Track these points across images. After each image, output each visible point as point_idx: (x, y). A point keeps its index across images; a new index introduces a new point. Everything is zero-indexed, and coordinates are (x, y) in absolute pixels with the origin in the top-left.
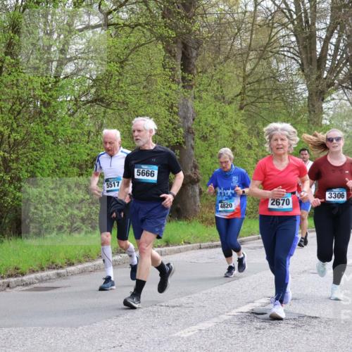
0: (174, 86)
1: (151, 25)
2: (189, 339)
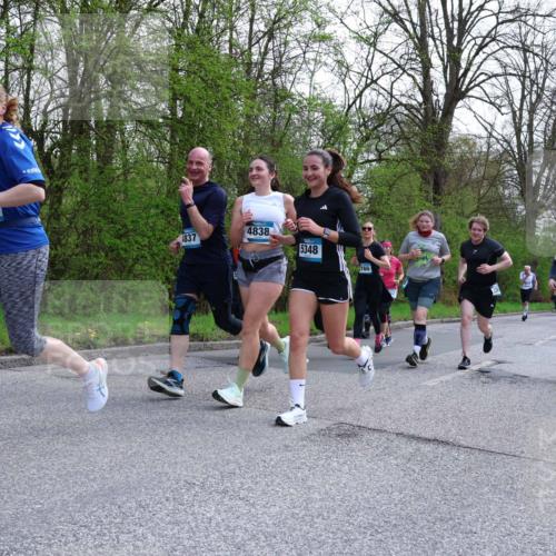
0: (427, 204)
1: (412, 160)
2: (433, 388)
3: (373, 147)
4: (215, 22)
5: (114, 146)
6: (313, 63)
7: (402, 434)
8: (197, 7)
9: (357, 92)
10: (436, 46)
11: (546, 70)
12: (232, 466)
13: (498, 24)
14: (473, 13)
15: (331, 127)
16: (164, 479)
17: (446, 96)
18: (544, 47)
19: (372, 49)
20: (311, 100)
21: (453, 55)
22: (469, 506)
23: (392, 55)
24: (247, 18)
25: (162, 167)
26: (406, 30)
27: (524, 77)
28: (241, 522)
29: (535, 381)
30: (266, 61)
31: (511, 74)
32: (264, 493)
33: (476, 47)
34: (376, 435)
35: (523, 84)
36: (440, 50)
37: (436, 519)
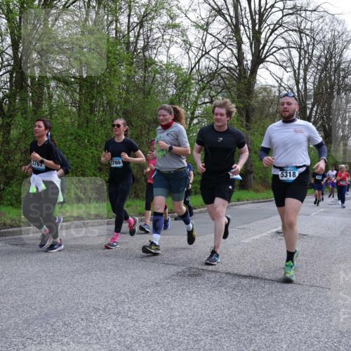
2: (248, 244)
3: (207, 94)
4: (106, 17)
5: (44, 97)
6: (168, 42)
7: (229, 273)
8: (94, 7)
9: (197, 60)
10: (245, 30)
11: (314, 44)
12: (123, 297)
13: (283, 16)
14: (267, 9)
15: (181, 82)
16: (80, 307)
17: (252, 61)
18: (312, 30)
19: (205, 33)
20: (168, 65)
21: (256, 36)
22: (272, 316)
23: (218, 36)
24: (126, 13)
25: (74, 109)
26: (226, 20)
27: (300, 49)
28: (130, 332)
29: (312, 237)
30: (139, 41)
31: (292, 47)
32: (143, 313)
33: (270, 30)
34: (213, 275)
35: (300, 53)
36: (248, 32)
37: (251, 325)
